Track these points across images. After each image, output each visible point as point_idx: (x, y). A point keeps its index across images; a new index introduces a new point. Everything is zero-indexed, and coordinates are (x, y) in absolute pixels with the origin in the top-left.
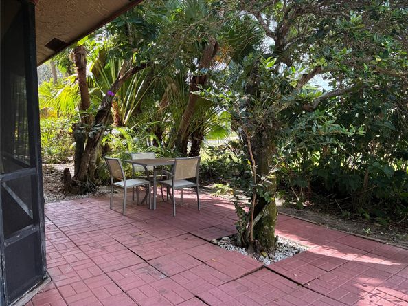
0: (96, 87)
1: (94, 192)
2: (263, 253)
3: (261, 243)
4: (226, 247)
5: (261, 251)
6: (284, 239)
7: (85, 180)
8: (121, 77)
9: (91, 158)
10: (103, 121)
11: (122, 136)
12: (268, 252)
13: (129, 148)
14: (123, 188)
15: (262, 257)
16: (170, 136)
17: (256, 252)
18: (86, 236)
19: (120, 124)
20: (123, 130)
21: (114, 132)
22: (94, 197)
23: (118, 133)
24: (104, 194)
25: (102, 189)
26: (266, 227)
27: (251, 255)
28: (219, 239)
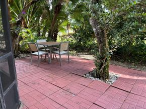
4: (90, 78)
6: (111, 73)
8: (26, 5)
9: (16, 42)
11: (28, 32)
12: (108, 79)
13: (32, 37)
14: (38, 56)
15: (106, 81)
17: (104, 79)
19: (26, 27)
21: (23, 30)
22: (20, 59)
24: (24, 57)
26: (107, 69)
27: (102, 81)
28: (85, 75)
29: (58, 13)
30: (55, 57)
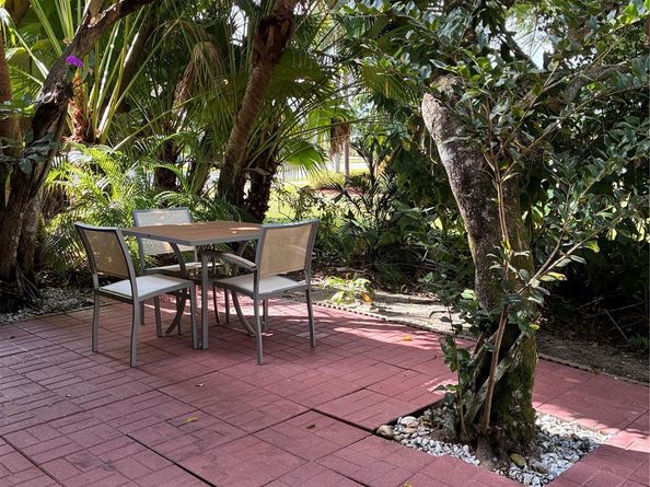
0: (20, 45)
1: (37, 307)
2: (515, 457)
3: (508, 433)
4: (419, 445)
5: (510, 453)
7: (13, 278)
8: (94, 21)
9: (25, 222)
10: (51, 130)
11: (96, 168)
12: (525, 452)
13: (115, 194)
14: (130, 301)
15: (514, 467)
16: (194, 164)
17: (497, 455)
18: (52, 434)
19: (89, 139)
20: (99, 153)
21: (74, 156)
22: (40, 319)
23: (88, 159)
24: (62, 310)
25: (55, 296)
27: (487, 464)
28: (393, 423)
29: (275, 61)
30: (233, 311)
